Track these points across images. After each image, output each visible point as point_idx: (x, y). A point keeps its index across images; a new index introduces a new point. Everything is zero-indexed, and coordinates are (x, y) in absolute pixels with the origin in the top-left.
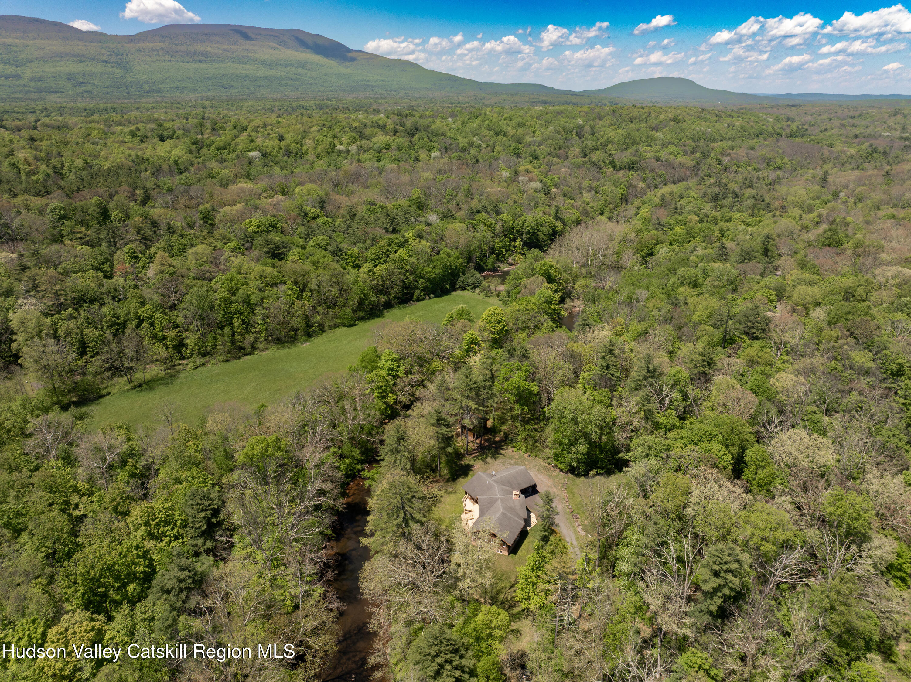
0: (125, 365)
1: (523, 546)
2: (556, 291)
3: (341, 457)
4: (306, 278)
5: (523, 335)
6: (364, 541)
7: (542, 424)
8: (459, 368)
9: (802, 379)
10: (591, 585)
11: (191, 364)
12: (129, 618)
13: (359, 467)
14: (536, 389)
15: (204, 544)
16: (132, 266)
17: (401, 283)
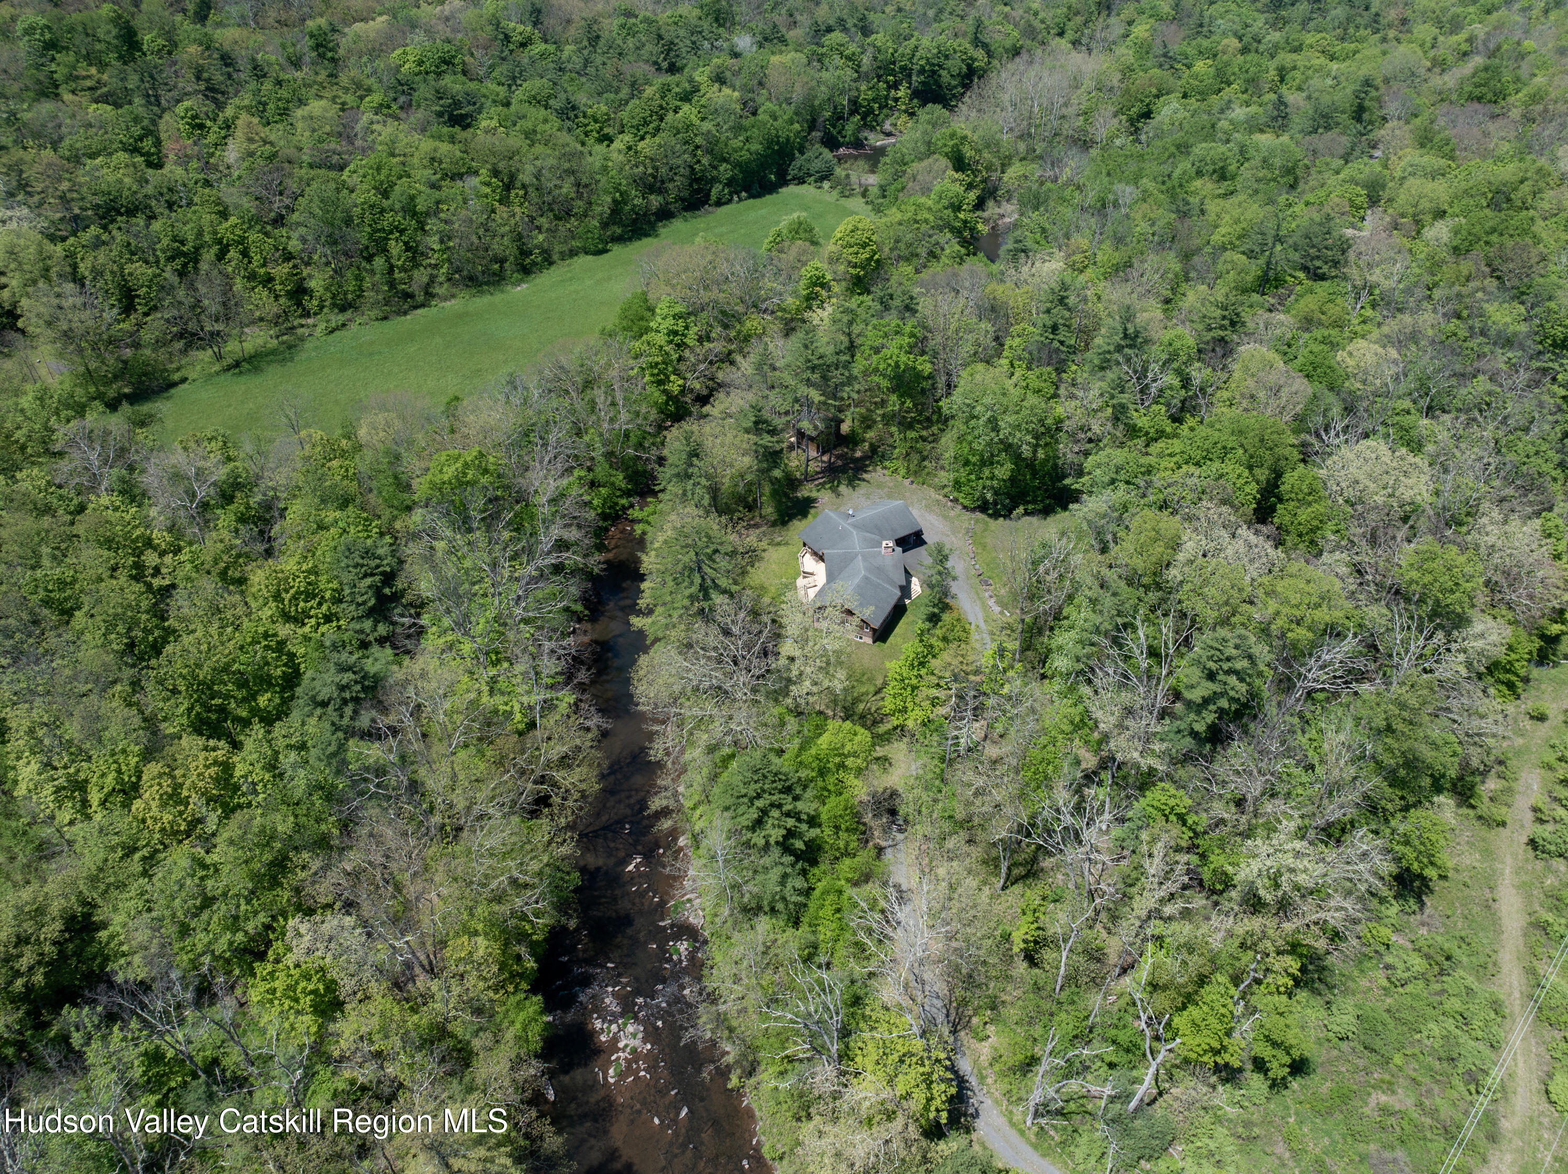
0: (207, 329)
1: (897, 630)
2: (970, 186)
3: (593, 484)
4: (514, 163)
5: (908, 269)
6: (637, 622)
7: (935, 429)
8: (793, 329)
9: (1393, 353)
10: (1005, 690)
11: (323, 325)
12: (265, 745)
13: (624, 501)
14: (927, 368)
15: (374, 629)
16: (195, 143)
17: (687, 172)
